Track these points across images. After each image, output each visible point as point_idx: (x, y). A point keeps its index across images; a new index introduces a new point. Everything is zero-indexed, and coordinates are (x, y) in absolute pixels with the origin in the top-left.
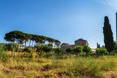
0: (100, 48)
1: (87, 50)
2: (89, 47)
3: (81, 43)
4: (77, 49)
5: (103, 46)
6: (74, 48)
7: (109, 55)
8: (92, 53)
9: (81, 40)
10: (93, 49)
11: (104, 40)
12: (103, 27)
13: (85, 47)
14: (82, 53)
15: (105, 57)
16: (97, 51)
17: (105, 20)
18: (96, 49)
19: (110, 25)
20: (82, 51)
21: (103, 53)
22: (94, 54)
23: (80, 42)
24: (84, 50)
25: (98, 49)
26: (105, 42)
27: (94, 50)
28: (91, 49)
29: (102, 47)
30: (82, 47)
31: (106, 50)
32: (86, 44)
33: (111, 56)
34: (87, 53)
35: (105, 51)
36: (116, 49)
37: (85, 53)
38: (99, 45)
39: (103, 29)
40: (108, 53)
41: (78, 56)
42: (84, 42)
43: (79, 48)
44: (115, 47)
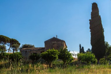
0: (84, 52)
1: (65, 56)
2: (68, 51)
3: (55, 45)
4: (49, 54)
5: (89, 49)
6: (43, 53)
7: (97, 63)
8: (73, 61)
9: (54, 40)
10: (73, 55)
11: (91, 41)
12: (90, 20)
13: (61, 52)
14: (58, 61)
15: (93, 67)
16: (80, 58)
17: (92, 9)
18: (78, 55)
19: (100, 16)
20: (57, 58)
21: (90, 60)
22: (76, 63)
23: (53, 42)
24: (60, 57)
25: (82, 54)
28: (70, 55)
29: (87, 51)
30: (57, 52)
31: (93, 56)
32: (63, 45)
34: (65, 62)
35: (92, 58)
36: (108, 54)
37: (61, 62)
38: (83, 47)
39: (90, 23)
40: (96, 60)
41: (51, 66)
42: (60, 42)
43: (52, 53)
44: (107, 52)
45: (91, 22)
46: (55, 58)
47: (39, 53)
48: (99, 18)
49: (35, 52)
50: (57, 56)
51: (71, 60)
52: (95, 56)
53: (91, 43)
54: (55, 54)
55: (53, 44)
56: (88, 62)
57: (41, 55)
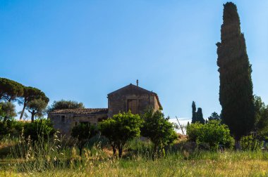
0: (202, 121)
1: (157, 130)
2: (165, 117)
3: (134, 104)
4: (118, 125)
5: (215, 114)
6: (105, 122)
7: (235, 148)
8: (175, 142)
9: (132, 90)
10: (177, 127)
12: (218, 44)
13: (148, 120)
16: (193, 135)
17: (225, 17)
18: (188, 127)
19: (243, 35)
20: (138, 135)
21: (216, 140)
23: (129, 97)
24: (146, 132)
25: (198, 126)
26: (223, 99)
28: (170, 126)
29: (210, 119)
30: (139, 120)
31: (225, 129)
32: (153, 104)
33: (246, 154)
34: (156, 143)
35: (222, 134)
36: (261, 126)
37: (149, 143)
38: (200, 110)
39: (219, 52)
40: (232, 140)
42: (145, 97)
43: (127, 122)
44: (258, 120)
45: (221, 48)
46: (134, 133)
47: (94, 122)
49: (84, 119)
50: (137, 129)
51: (171, 141)
52: (228, 131)
53: (220, 100)
54: (132, 125)
55: (128, 100)
56: (212, 145)
57: (99, 127)
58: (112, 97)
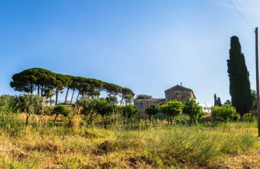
0: (220, 105)
1: (192, 111)
2: (197, 103)
3: (179, 96)
4: (170, 108)
5: (228, 101)
6: (163, 106)
7: (241, 120)
8: (203, 117)
9: (178, 88)
10: (205, 108)
11: (230, 89)
12: (228, 61)
13: (187, 105)
14: (181, 117)
15: (232, 125)
16: (214, 113)
17: (231, 45)
18: (212, 108)
20: (181, 113)
21: (227, 116)
22: (207, 120)
23: (177, 92)
24: (186, 111)
25: (217, 108)
26: (232, 93)
27: (207, 111)
28: (200, 108)
29: (225, 103)
30: (181, 104)
31: (233, 109)
32: (190, 96)
33: (245, 124)
34: (192, 117)
35: (231, 112)
36: (256, 107)
37: (188, 118)
38: (219, 98)
39: (228, 65)
40: (239, 116)
41: (173, 123)
42: (186, 92)
43: (174, 106)
44: (254, 104)
45: (230, 63)
46: (178, 112)
47: (158, 107)
48: (242, 58)
49: (152, 104)
50: (180, 110)
51: (200, 116)
52: (235, 110)
53: (230, 92)
54: (178, 107)
55: (177, 94)
56: (225, 119)
57: (159, 109)
58: (167, 92)
